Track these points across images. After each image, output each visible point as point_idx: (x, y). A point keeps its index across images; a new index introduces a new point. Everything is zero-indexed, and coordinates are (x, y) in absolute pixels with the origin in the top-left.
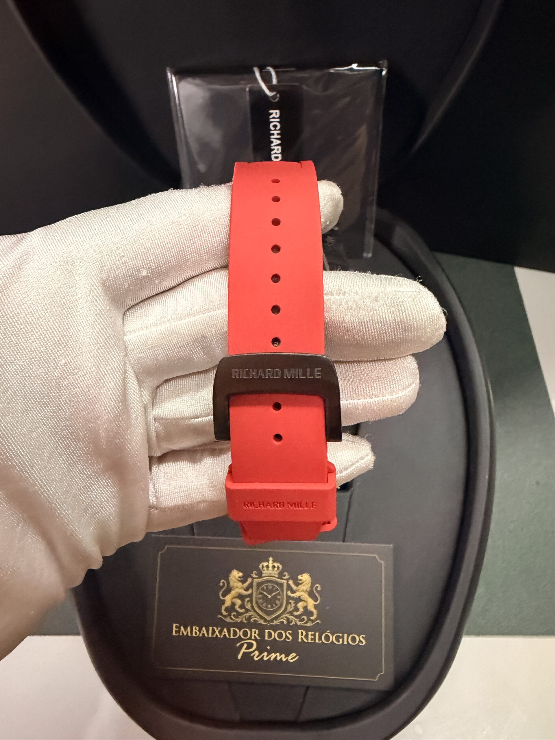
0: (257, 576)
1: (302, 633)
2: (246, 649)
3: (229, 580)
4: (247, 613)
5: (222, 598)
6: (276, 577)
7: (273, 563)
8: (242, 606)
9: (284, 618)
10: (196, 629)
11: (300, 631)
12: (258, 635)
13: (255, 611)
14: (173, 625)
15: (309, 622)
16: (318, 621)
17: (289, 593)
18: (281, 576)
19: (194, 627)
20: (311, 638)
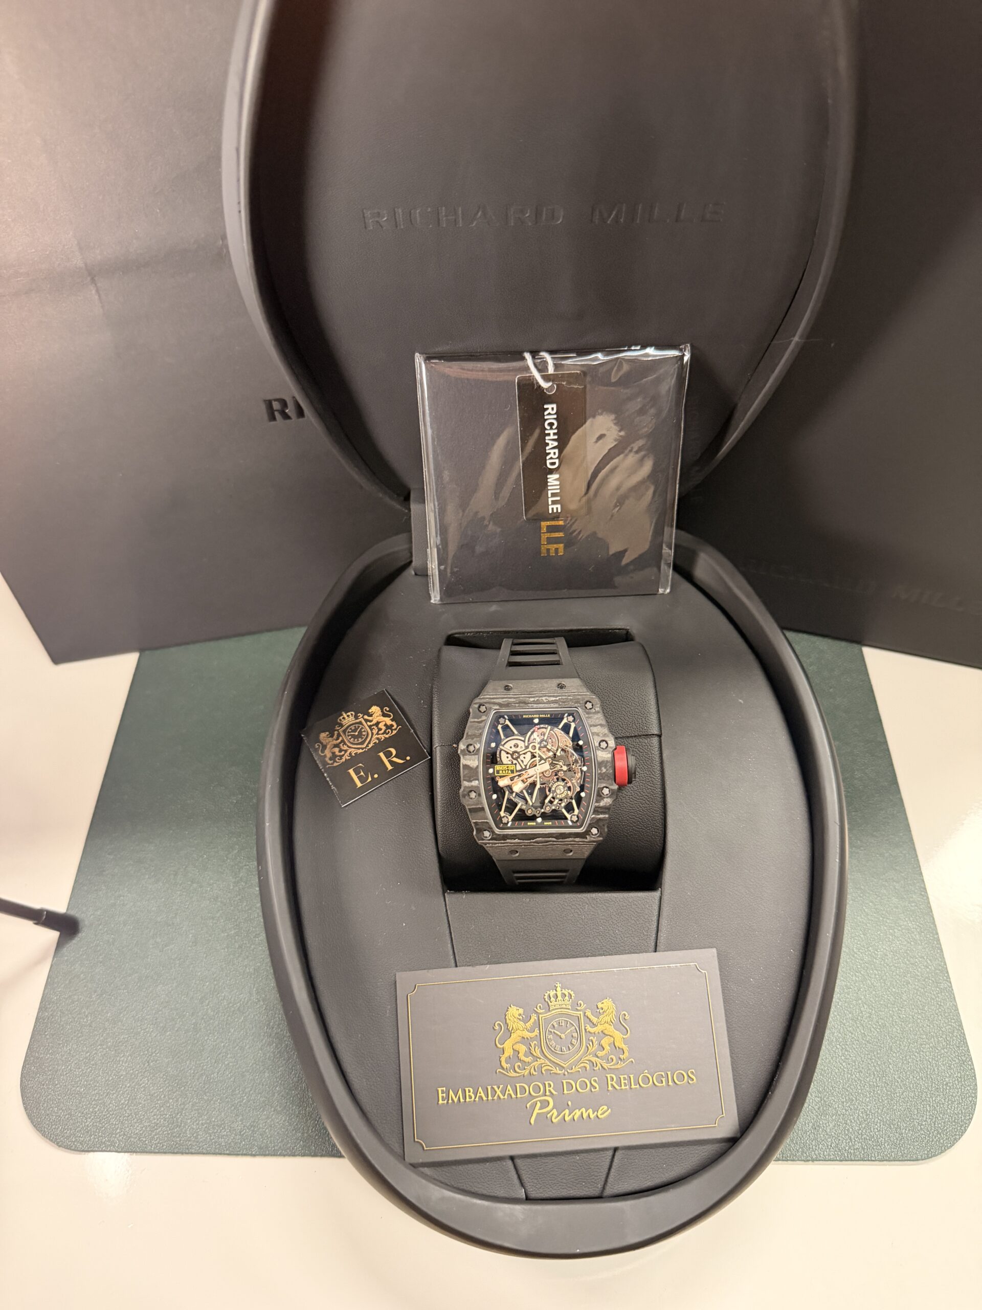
0: (542, 1011)
1: (612, 1079)
2: (539, 1109)
3: (506, 1019)
4: (537, 1061)
5: (499, 1045)
6: (569, 1009)
7: (562, 991)
8: (529, 1053)
9: (588, 1062)
10: (470, 1092)
11: (609, 1076)
12: (553, 1089)
13: (546, 1057)
14: (438, 1091)
15: (620, 1062)
16: (630, 1060)
17: (589, 1029)
18: (575, 1006)
19: (467, 1089)
20: (625, 1083)
